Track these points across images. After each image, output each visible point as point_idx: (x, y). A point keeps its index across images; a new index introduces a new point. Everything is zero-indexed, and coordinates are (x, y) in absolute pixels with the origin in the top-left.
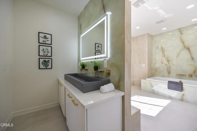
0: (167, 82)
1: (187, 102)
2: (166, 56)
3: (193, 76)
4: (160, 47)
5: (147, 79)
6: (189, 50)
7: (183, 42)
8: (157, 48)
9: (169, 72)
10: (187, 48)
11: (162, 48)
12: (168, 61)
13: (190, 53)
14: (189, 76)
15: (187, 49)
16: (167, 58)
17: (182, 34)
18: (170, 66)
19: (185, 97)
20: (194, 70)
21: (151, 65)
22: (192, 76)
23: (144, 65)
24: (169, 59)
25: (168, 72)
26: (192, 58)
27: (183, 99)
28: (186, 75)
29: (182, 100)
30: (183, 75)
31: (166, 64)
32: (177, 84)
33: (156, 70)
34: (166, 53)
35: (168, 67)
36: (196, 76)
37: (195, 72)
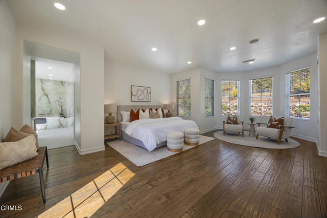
3: (50, 113)
6: (47, 97)
7: (43, 90)
15: (46, 95)
19: (47, 127)
20: (50, 110)
26: (49, 102)
28: (46, 114)
30: (44, 114)
32: (43, 119)
36: (52, 114)
37: (51, 111)
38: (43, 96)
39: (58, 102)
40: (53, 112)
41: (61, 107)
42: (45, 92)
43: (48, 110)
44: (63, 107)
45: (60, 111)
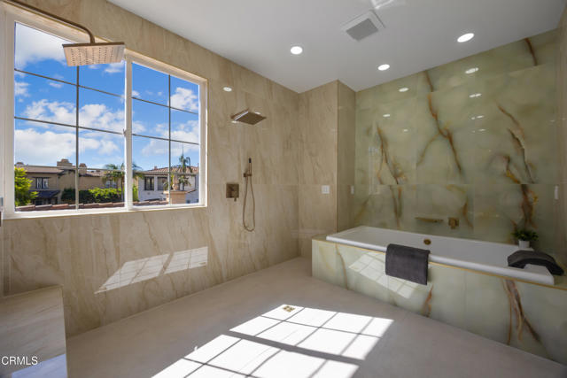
0: (385, 249)
1: (440, 319)
2: (391, 158)
3: (460, 221)
4: (374, 131)
5: (328, 238)
6: (451, 142)
7: (435, 115)
8: (368, 132)
9: (398, 212)
10: (446, 134)
11: (380, 132)
12: (396, 176)
13: (454, 150)
14: (450, 224)
15: (445, 136)
16: (394, 166)
17: (432, 89)
18: (400, 191)
19: (435, 304)
20: (461, 205)
21: (350, 188)
22: (457, 223)
23: (326, 190)
24: (400, 171)
25: (396, 211)
26: (459, 168)
27: (430, 309)
28: (442, 220)
29: (426, 312)
30: (436, 221)
31: (390, 186)
32: (413, 257)
33: (365, 204)
34: (390, 149)
35: (396, 194)
36: (469, 224)
37: (465, 210)
38: (432, 140)
39: (501, 167)
40: (475, 214)
41: (524, 189)
42: (444, 119)
43: (452, 202)
44: (536, 190)
45: (518, 217)
